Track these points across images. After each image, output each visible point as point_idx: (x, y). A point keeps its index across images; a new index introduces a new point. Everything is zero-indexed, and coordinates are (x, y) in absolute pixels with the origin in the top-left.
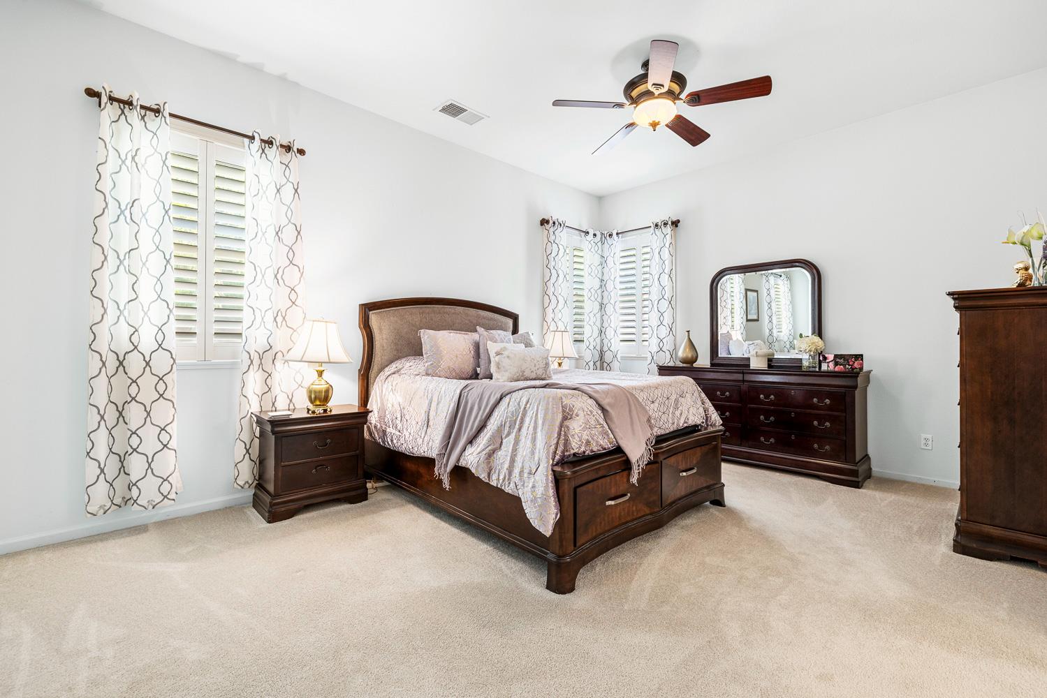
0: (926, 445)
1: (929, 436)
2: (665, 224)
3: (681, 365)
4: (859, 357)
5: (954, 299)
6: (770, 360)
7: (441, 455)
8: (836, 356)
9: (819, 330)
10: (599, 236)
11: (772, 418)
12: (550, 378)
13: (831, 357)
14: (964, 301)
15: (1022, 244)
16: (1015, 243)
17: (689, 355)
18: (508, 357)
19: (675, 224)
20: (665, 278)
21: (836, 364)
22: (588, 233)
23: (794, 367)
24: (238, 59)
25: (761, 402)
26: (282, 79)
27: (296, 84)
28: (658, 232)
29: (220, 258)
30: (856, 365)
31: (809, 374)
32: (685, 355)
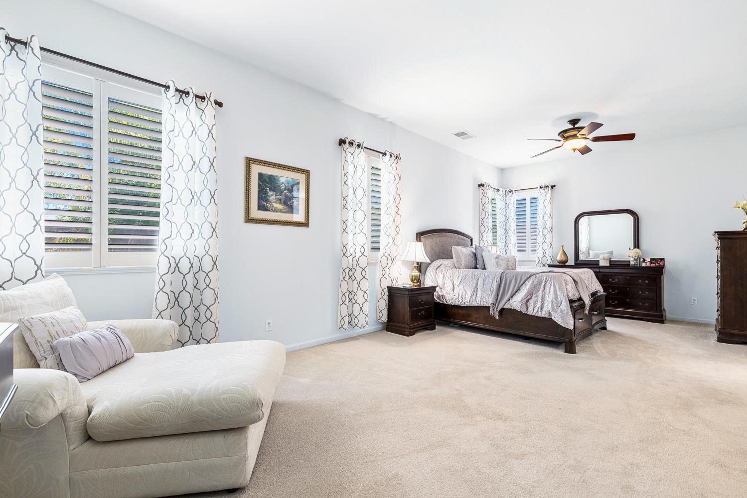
0: (694, 303)
1: (696, 298)
2: (547, 187)
3: (559, 264)
4: (663, 260)
5: (718, 234)
6: (610, 261)
7: (494, 304)
8: (651, 259)
9: (637, 245)
10: (504, 192)
11: (616, 291)
12: (516, 270)
13: (648, 260)
14: (723, 236)
15: (743, 209)
16: (739, 208)
17: (564, 258)
18: (502, 259)
19: (552, 187)
20: (546, 217)
21: (651, 263)
22: (499, 190)
23: (625, 265)
24: (387, 120)
25: (610, 283)
26: (391, 123)
27: (395, 124)
28: (542, 191)
29: (374, 212)
30: (661, 263)
31: (634, 268)
32: (561, 259)
